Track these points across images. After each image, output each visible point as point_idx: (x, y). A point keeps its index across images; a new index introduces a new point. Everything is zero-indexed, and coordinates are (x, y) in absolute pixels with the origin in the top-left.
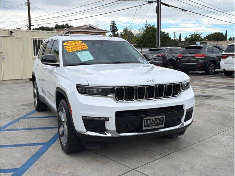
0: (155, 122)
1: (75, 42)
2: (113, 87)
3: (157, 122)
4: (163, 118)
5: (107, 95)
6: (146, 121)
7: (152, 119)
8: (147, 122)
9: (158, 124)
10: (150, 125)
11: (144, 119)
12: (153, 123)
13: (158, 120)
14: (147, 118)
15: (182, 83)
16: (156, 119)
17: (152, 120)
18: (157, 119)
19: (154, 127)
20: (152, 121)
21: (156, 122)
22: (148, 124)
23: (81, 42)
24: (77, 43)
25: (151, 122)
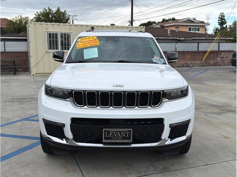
0: (119, 135)
1: (90, 38)
2: (71, 90)
3: (123, 135)
4: (130, 131)
5: (66, 99)
6: (106, 132)
7: (116, 131)
8: (108, 134)
9: (124, 138)
10: (113, 138)
11: (104, 130)
12: (116, 136)
13: (124, 133)
14: (108, 130)
15: (165, 91)
16: (120, 132)
17: (114, 132)
18: (122, 132)
19: (118, 141)
20: (116, 133)
21: (121, 136)
22: (110, 136)
23: (96, 37)
24: (91, 39)
25: (113, 134)
